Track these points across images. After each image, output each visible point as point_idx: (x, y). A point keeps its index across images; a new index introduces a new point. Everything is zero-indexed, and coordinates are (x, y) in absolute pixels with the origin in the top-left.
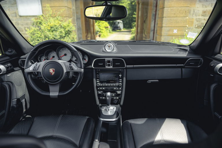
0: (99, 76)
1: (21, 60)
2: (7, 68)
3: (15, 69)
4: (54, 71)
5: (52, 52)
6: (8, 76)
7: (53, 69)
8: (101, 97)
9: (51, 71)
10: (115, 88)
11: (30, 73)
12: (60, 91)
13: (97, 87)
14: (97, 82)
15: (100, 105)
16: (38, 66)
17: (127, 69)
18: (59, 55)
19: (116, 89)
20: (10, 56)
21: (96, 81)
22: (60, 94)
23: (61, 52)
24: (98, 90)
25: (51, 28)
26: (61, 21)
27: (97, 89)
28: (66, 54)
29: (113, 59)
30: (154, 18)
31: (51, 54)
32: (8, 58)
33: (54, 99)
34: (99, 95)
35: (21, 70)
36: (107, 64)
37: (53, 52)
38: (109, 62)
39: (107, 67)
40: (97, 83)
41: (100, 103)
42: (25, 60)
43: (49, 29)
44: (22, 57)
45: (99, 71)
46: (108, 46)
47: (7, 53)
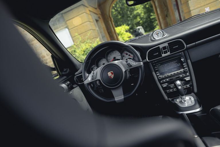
0: (157, 68)
1: (76, 77)
2: (68, 85)
3: (74, 86)
4: (112, 74)
5: (101, 60)
6: (70, 93)
7: (111, 72)
8: (168, 90)
9: (109, 74)
10: (181, 76)
11: (89, 84)
12: (124, 94)
13: (159, 80)
14: (158, 74)
15: (170, 99)
16: (95, 74)
17: (189, 50)
18: (109, 60)
19: (182, 76)
20: (67, 75)
21: (156, 74)
22: (125, 97)
23: (109, 57)
24: (161, 84)
26: (91, 43)
27: (160, 82)
29: (168, 44)
30: (176, 8)
31: (101, 62)
32: (65, 77)
33: (121, 103)
34: (164, 89)
35: (78, 87)
36: (163, 51)
37: (102, 60)
38: (164, 48)
39: (163, 55)
40: (157, 76)
41: (168, 98)
44: (76, 73)
45: (155, 63)
46: (157, 34)
47: (63, 73)
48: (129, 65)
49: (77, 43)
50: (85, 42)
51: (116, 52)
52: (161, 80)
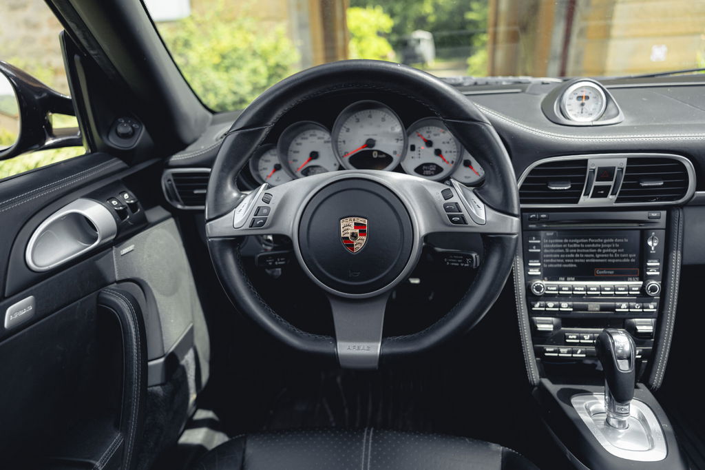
0: (538, 246)
1: (174, 175)
2: (120, 215)
3: (154, 214)
4: (362, 233)
5: (308, 134)
6: (124, 251)
7: (361, 221)
8: (551, 344)
10: (624, 305)
11: (235, 242)
13: (531, 297)
14: (532, 272)
16: (273, 205)
18: (341, 145)
19: (629, 307)
20: (128, 156)
21: (526, 267)
22: (387, 350)
23: (348, 130)
24: (532, 313)
25: (223, 57)
26: (254, 33)
27: (530, 306)
28: (374, 138)
29: (630, 160)
31: (304, 142)
32: (116, 164)
34: (539, 337)
35: (171, 221)
36: (596, 183)
37: (311, 132)
38: (605, 173)
40: (529, 278)
41: (542, 375)
42: (208, 174)
43: (216, 60)
44: (177, 158)
45: (539, 221)
46: (580, 98)
47: (113, 142)
48: (455, 215)
49: (203, 14)
50: (234, 25)
51: (383, 120)
52: (537, 298)
